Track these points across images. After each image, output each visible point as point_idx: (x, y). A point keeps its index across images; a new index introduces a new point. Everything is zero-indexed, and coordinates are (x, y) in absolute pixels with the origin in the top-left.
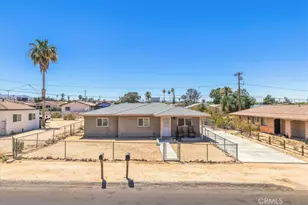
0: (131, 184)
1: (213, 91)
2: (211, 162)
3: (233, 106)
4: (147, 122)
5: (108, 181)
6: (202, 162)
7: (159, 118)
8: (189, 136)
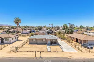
0: (41, 58)
1: (64, 25)
2: (58, 52)
3: (68, 32)
4: (44, 40)
5: (37, 57)
6: (56, 52)
7: (47, 40)
8: (54, 44)
